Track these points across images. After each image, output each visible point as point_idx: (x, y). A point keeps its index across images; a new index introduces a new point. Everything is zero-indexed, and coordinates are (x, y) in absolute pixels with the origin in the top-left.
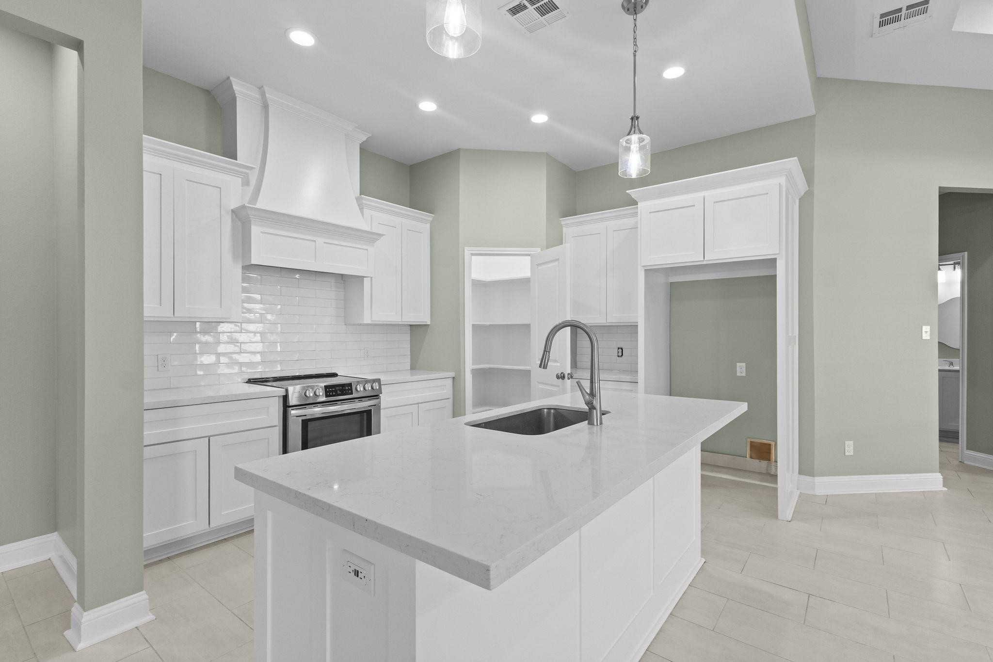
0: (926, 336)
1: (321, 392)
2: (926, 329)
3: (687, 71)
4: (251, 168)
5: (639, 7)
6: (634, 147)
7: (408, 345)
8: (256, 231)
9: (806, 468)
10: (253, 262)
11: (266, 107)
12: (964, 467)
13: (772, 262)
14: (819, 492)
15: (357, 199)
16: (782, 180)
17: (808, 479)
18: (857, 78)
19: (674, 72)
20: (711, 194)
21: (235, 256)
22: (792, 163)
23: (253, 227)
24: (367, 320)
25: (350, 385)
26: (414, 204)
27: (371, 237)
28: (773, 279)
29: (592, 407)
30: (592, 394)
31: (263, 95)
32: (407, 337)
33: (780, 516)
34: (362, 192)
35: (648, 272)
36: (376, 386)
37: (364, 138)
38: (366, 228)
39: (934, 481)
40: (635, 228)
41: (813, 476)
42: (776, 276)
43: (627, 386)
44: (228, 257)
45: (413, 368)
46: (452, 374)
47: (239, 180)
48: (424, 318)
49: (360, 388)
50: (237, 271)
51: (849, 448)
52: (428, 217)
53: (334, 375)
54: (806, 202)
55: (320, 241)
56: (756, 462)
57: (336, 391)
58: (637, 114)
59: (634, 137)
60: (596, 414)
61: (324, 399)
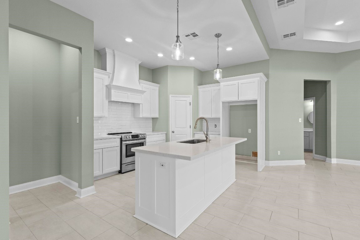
0: (300, 121)
1: (131, 137)
2: (300, 119)
3: (233, 49)
4: (110, 73)
5: (219, 36)
6: (218, 72)
7: (151, 124)
8: (113, 91)
9: (267, 159)
10: (112, 100)
11: (114, 55)
12: (314, 159)
13: (256, 101)
14: (270, 165)
15: (138, 81)
16: (259, 78)
17: (267, 161)
18: (281, 49)
19: (229, 49)
20: (240, 81)
21: (106, 99)
22: (261, 74)
23: (112, 90)
24: (141, 116)
25: (138, 135)
26: (153, 81)
27: (142, 92)
28: (256, 105)
29: (207, 138)
30: (207, 135)
31: (114, 52)
32: (151, 121)
33: (258, 171)
34: (140, 79)
35: (223, 103)
36: (145, 135)
37: (140, 63)
38: (141, 89)
39: (302, 162)
40: (219, 89)
41: (269, 160)
42: (257, 104)
43: (217, 136)
44: (105, 99)
45: (153, 131)
46: (166, 133)
47: (107, 77)
48: (157, 116)
49: (141, 136)
50: (107, 102)
51: (279, 153)
52: (158, 85)
53: (131, 133)
54: (267, 83)
55: (129, 93)
56: (254, 157)
57: (134, 137)
58: (219, 64)
59: (218, 70)
60: (208, 140)
61: (131, 139)
